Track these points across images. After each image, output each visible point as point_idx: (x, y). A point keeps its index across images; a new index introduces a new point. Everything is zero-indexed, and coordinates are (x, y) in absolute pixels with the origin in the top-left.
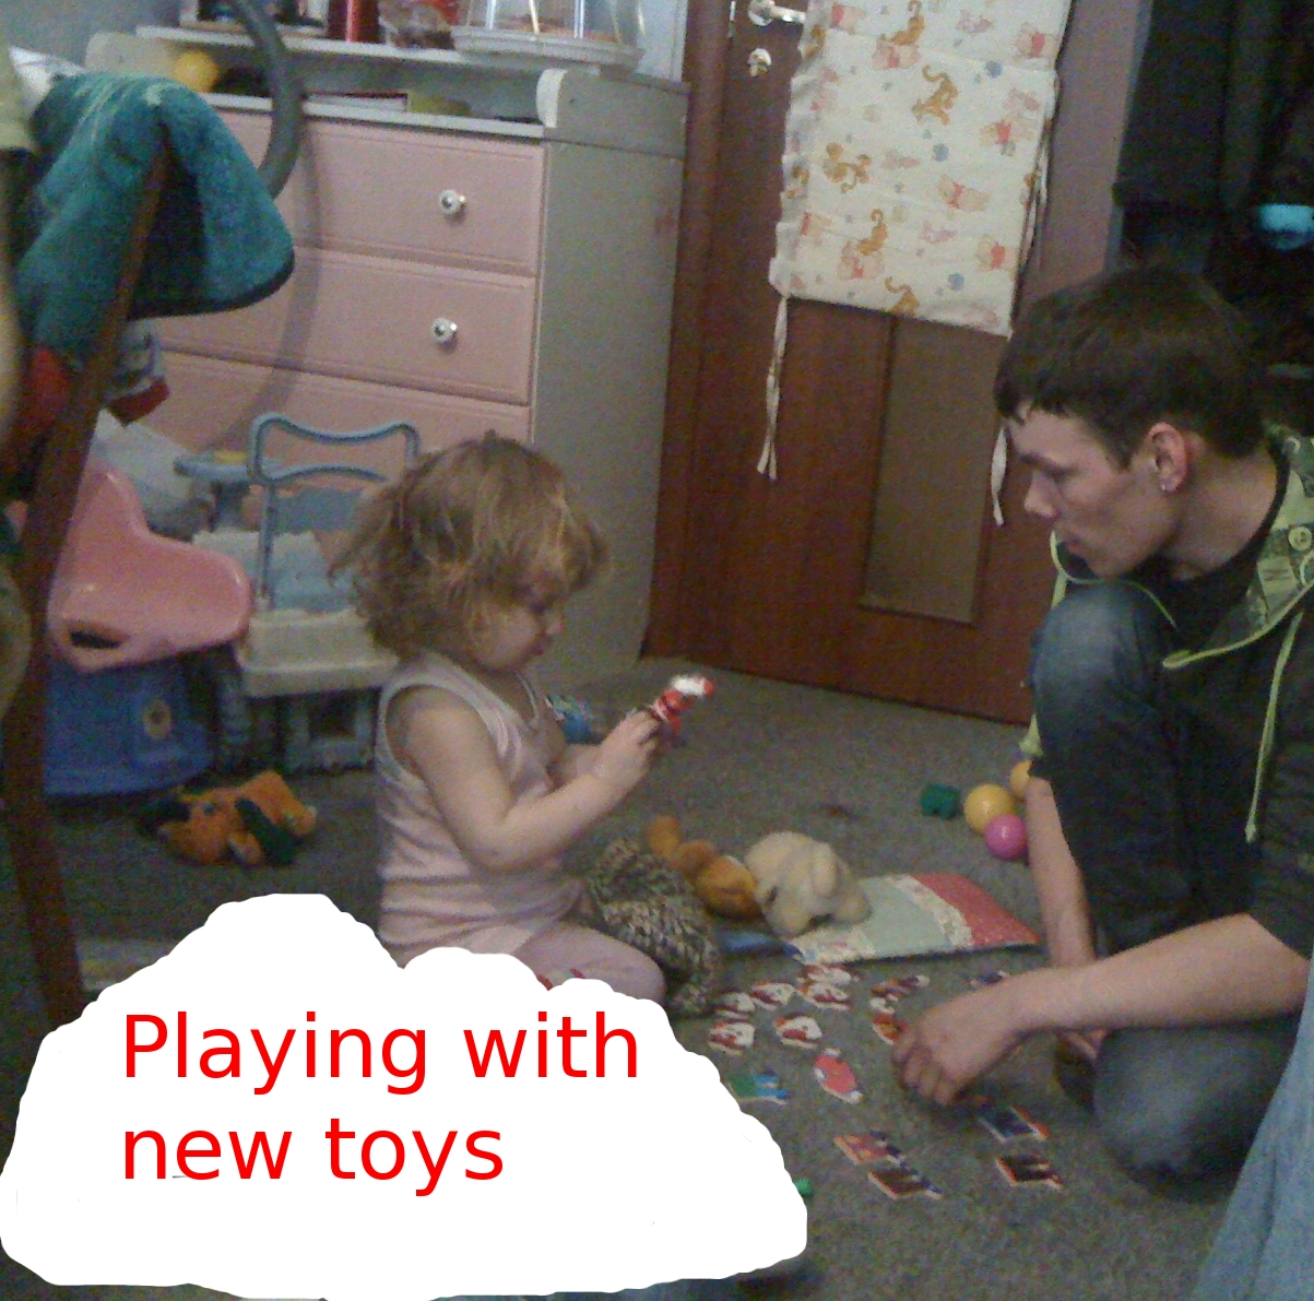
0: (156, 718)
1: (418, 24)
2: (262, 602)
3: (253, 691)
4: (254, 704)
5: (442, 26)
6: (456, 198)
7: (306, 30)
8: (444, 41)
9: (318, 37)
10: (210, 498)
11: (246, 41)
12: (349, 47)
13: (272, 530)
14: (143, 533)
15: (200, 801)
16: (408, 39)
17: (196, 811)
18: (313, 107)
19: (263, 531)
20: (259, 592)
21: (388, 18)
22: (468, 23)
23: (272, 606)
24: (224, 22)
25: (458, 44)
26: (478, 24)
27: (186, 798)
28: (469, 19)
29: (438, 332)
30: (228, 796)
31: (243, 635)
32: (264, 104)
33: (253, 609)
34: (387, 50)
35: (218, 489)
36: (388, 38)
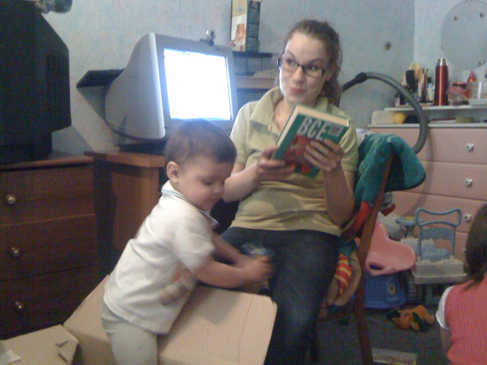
0: (392, 289)
1: (459, 99)
2: (419, 258)
3: (417, 282)
4: (417, 286)
5: (466, 99)
6: (471, 145)
7: (428, 104)
8: (466, 103)
9: (432, 105)
10: (405, 229)
11: (412, 109)
12: (440, 107)
13: (421, 239)
14: (388, 239)
15: (403, 312)
16: (456, 103)
17: (402, 315)
18: (431, 125)
19: (419, 238)
20: (418, 256)
21: (451, 98)
22: (473, 98)
23: (421, 259)
24: (407, 104)
25: (471, 104)
26: (475, 97)
27: (399, 311)
28: (473, 96)
29: (466, 182)
30: (410, 311)
31: (414, 267)
32: (417, 125)
33: (416, 260)
34: (450, 107)
35: (407, 227)
36: (451, 104)
